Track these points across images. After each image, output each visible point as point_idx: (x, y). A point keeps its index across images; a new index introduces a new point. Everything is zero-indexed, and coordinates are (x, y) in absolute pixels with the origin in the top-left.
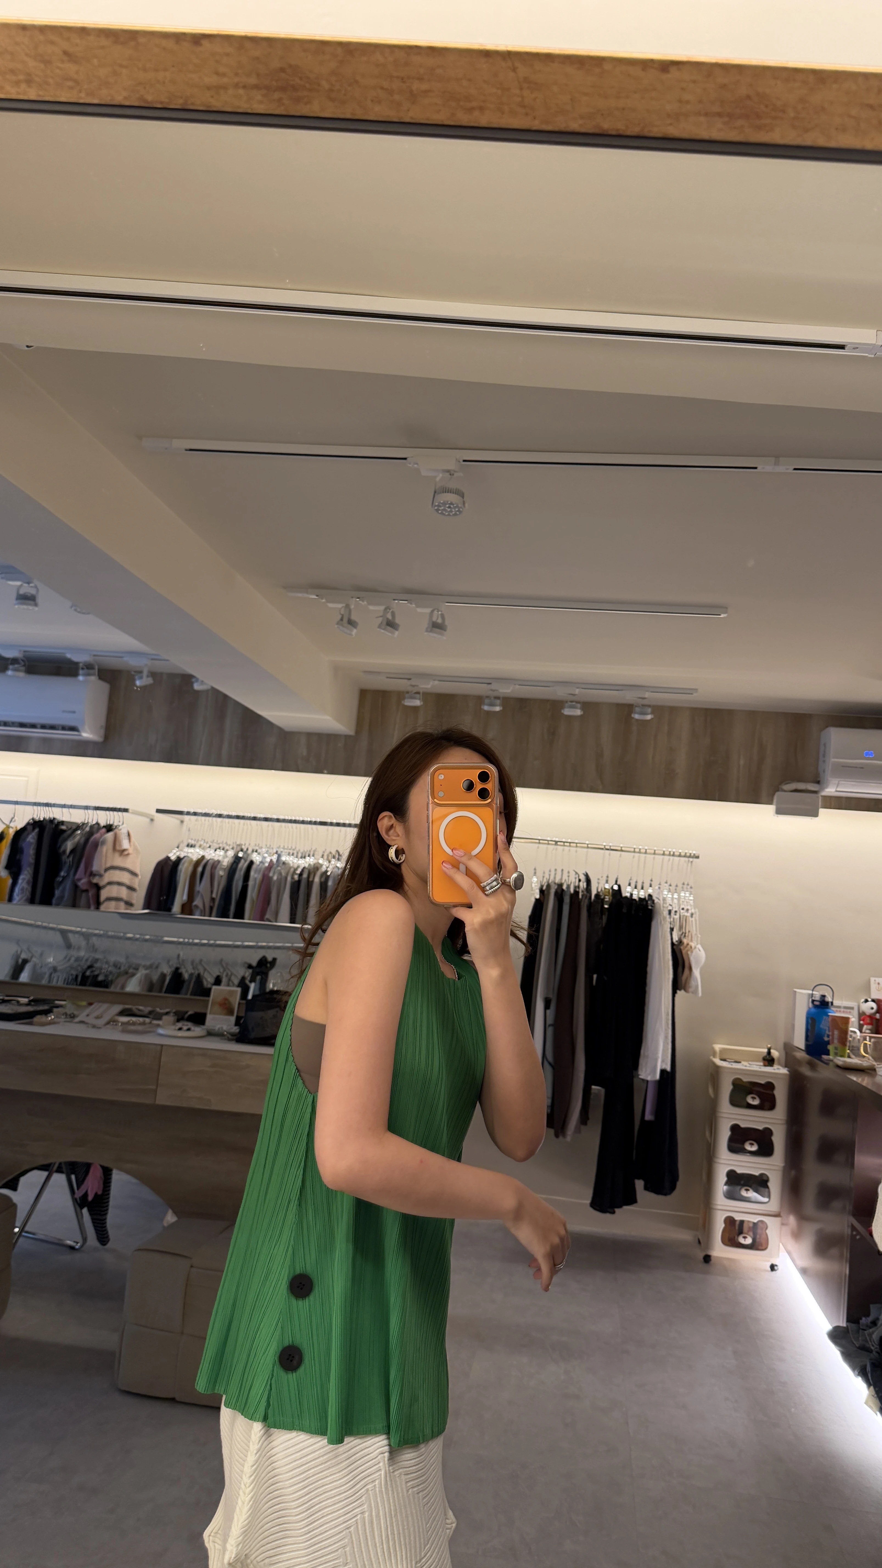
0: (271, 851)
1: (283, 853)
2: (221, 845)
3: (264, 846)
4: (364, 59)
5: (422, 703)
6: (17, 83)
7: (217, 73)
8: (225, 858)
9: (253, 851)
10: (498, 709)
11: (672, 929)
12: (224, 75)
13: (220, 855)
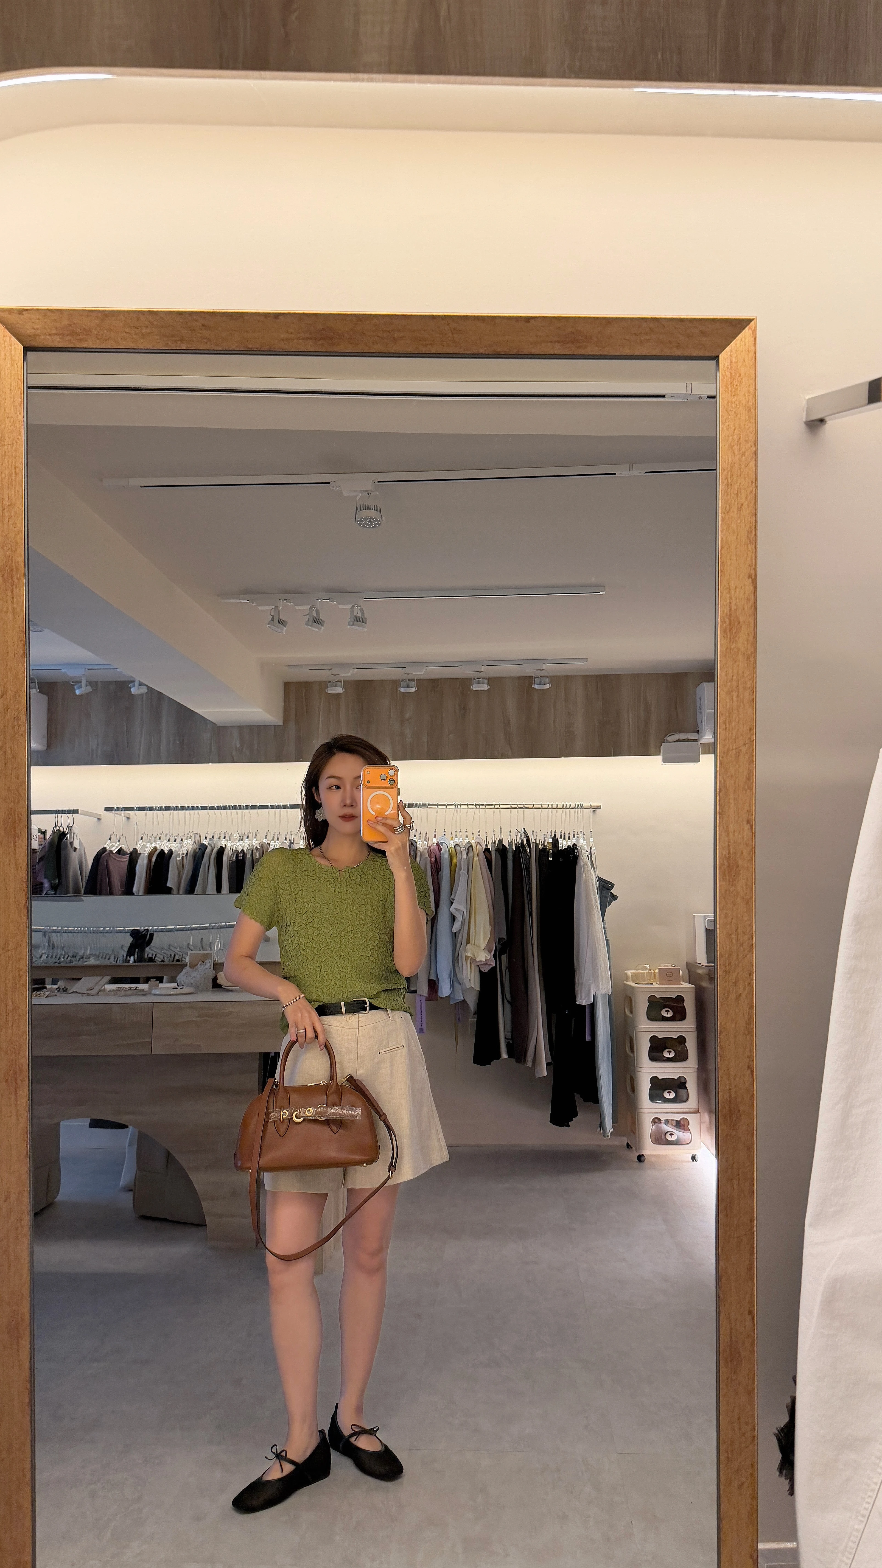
4: (368, 322)
5: (344, 691)
6: (176, 341)
7: (288, 332)
10: (413, 690)
12: (292, 334)
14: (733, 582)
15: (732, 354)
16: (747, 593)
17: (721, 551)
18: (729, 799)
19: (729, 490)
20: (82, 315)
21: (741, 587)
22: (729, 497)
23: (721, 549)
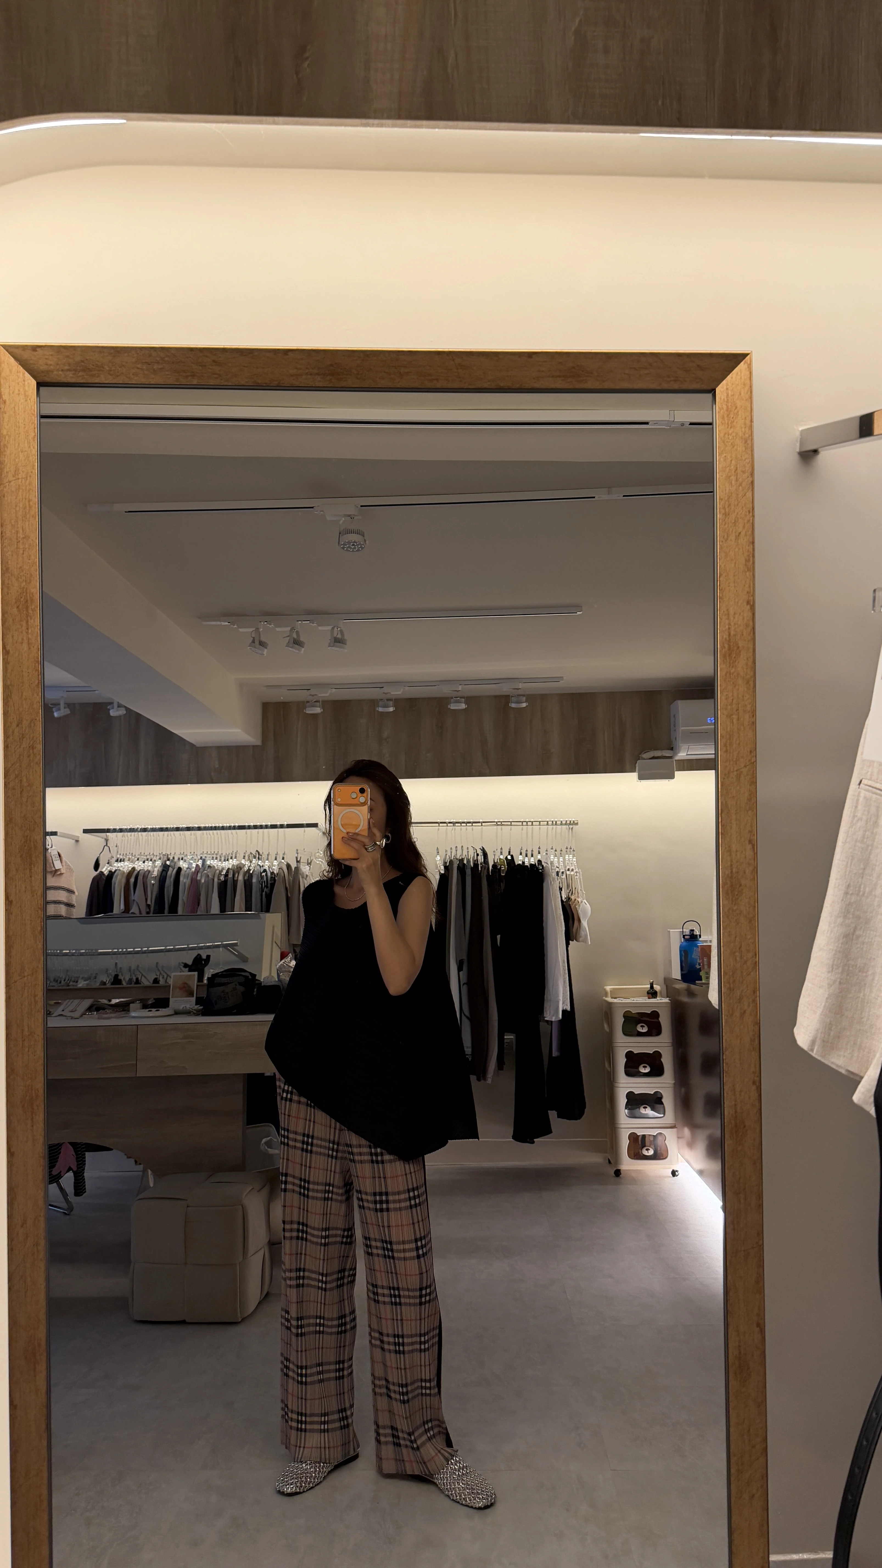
0: (195, 858)
1: (207, 858)
2: (148, 857)
3: (189, 854)
5: (322, 710)
7: (296, 368)
8: (154, 867)
9: (179, 859)
10: (391, 709)
11: (561, 889)
12: (300, 369)
13: (149, 866)
14: (731, 609)
15: (728, 387)
16: (746, 619)
17: (719, 578)
18: (731, 820)
19: (727, 518)
20: (94, 352)
21: (740, 614)
22: (726, 526)
23: (719, 576)
